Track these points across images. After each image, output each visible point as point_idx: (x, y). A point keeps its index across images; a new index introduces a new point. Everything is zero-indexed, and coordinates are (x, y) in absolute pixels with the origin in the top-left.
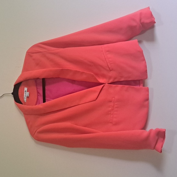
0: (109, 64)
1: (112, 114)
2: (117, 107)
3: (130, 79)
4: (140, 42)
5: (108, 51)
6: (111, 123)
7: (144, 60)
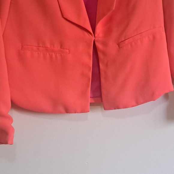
0: (131, 40)
1: (38, 49)
2: (51, 57)
3: (103, 80)
4: (166, 96)
5: (154, 37)
6: (22, 47)
7: (138, 103)
